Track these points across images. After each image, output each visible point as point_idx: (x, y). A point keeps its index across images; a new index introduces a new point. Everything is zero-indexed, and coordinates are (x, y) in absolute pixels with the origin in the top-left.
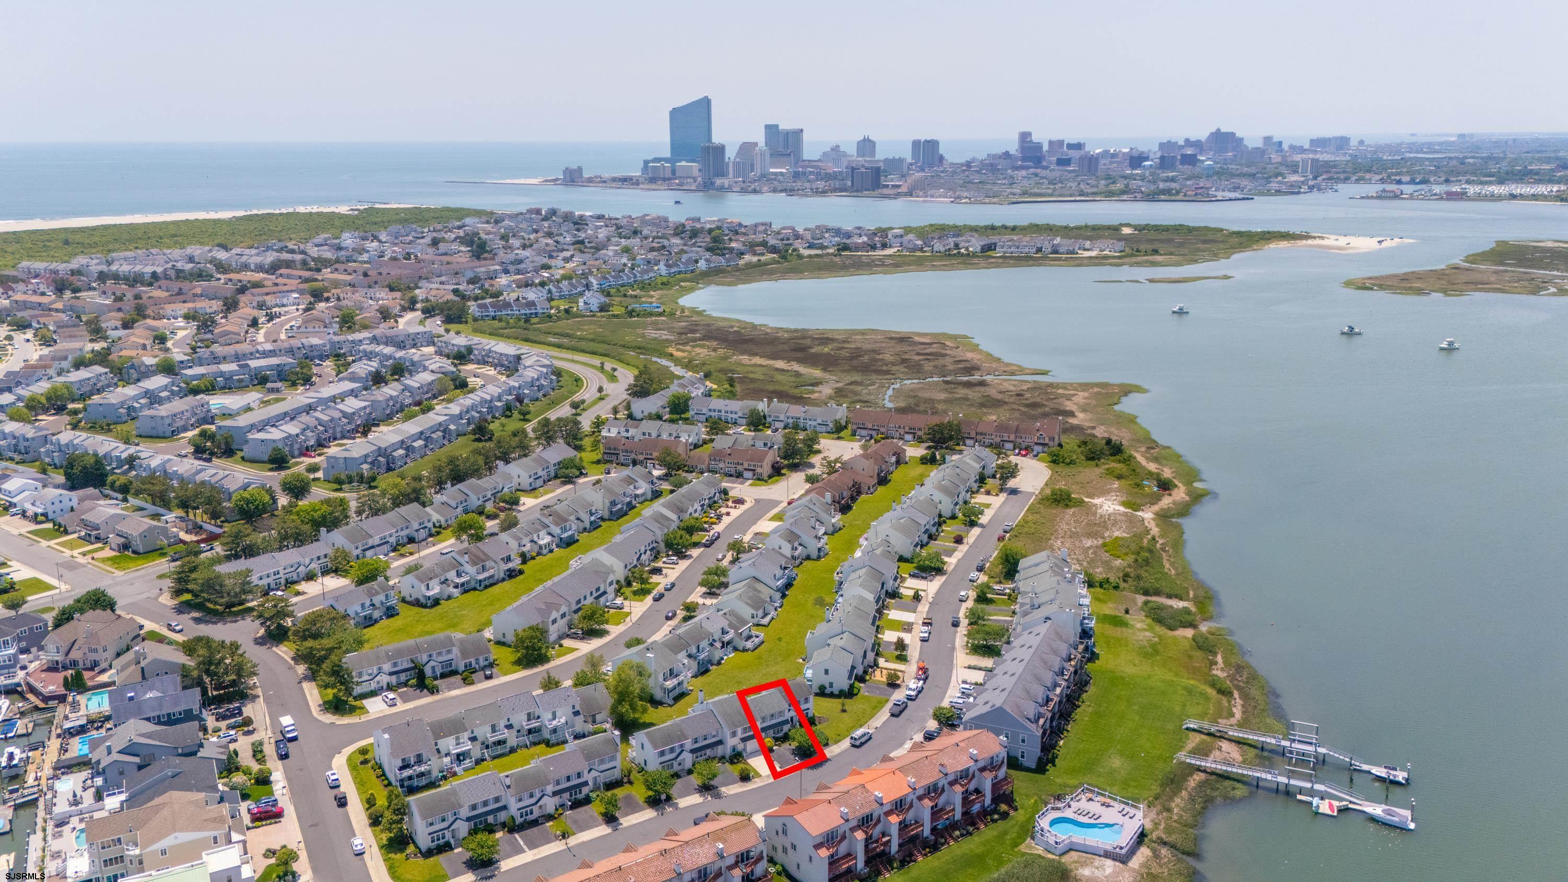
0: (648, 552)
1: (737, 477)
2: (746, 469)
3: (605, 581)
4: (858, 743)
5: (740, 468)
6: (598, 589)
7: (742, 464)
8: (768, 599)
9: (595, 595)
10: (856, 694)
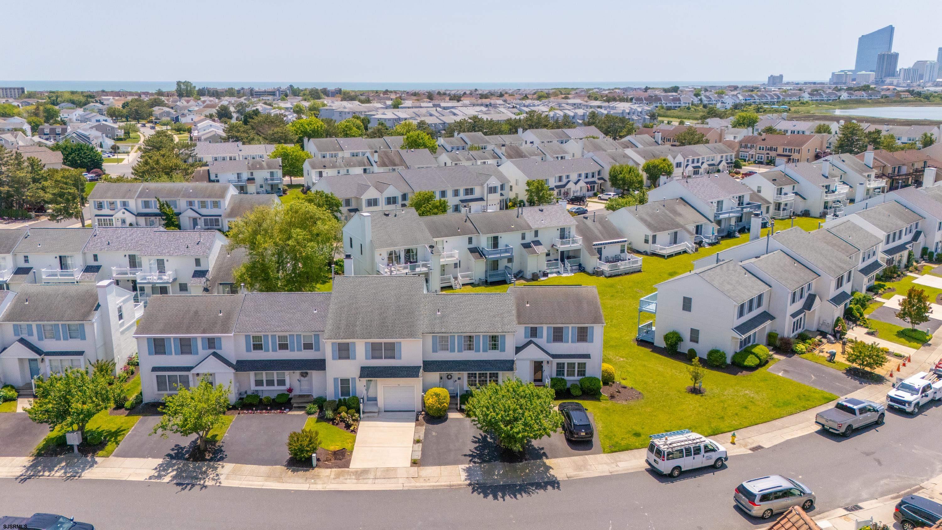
0: (582, 184)
1: (768, 164)
2: (779, 155)
3: (482, 185)
4: (665, 466)
5: (773, 154)
6: (469, 191)
7: (776, 150)
8: (692, 228)
9: (462, 196)
10: (751, 369)
